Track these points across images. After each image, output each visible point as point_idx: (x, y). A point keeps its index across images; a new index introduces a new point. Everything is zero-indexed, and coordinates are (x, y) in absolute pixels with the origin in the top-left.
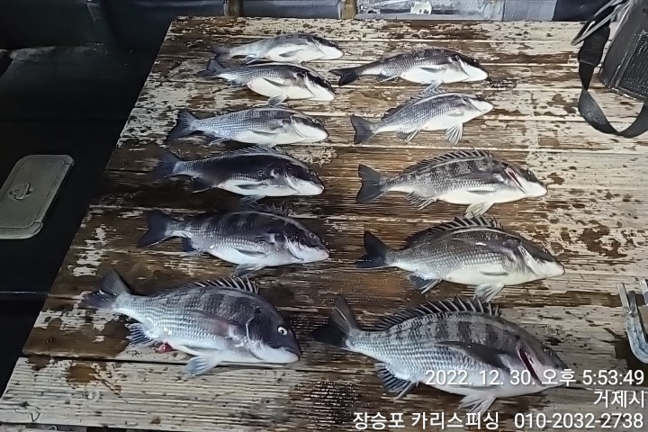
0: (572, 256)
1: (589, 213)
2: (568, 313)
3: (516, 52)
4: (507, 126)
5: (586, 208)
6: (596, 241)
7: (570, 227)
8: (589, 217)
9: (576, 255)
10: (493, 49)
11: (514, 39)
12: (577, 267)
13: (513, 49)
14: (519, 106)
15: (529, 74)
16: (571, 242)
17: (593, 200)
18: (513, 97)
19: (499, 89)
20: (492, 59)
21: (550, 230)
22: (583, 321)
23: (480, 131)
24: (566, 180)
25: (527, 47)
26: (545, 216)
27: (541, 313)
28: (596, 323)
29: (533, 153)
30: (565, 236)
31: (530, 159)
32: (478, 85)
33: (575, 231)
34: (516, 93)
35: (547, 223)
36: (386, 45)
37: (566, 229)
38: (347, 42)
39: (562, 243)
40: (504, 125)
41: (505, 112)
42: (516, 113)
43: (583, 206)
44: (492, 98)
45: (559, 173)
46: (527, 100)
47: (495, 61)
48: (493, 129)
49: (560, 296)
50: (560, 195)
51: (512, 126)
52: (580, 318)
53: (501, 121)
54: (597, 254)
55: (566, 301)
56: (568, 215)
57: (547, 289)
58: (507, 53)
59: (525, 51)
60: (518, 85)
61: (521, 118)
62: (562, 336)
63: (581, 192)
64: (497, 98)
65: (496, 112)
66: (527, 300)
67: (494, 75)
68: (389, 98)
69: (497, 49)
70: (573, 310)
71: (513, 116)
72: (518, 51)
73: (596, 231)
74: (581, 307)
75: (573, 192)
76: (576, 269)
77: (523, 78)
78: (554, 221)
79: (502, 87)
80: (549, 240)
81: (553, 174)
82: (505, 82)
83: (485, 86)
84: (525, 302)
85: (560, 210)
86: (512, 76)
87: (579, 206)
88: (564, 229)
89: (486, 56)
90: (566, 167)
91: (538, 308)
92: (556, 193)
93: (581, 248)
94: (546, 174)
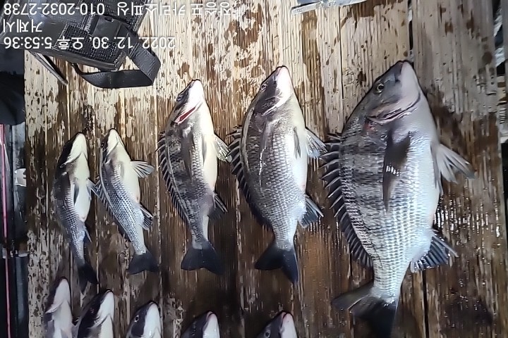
0: (264, 57)
1: (217, 39)
2: (328, 63)
3: (56, 104)
4: (131, 115)
5: (213, 42)
6: (246, 33)
7: (234, 58)
8: (222, 40)
9: (263, 53)
10: (54, 126)
11: (43, 106)
12: (276, 53)
13: (53, 107)
14: (110, 103)
15: (77, 93)
16: (250, 58)
17: (203, 35)
18: (101, 109)
19: (94, 122)
20: (64, 127)
21: (239, 78)
22: (335, 48)
23: (138, 142)
24: (184, 60)
25: (51, 94)
26: (224, 83)
27: (331, 90)
28: (336, 35)
29: (158, 91)
30: (244, 63)
31: (165, 95)
32: (91, 143)
33: (237, 54)
34: (97, 106)
35: (230, 80)
36: (53, 232)
37: (235, 62)
38: (51, 272)
39: (250, 67)
40: (130, 119)
41: (117, 117)
42: (117, 106)
43: (210, 45)
44: (103, 129)
45: (177, 68)
46: (104, 96)
47: (66, 125)
48: (135, 130)
49: (310, 70)
50: (200, 67)
51: (131, 111)
52: (332, 51)
53: (126, 122)
54: (260, 33)
55: (314, 64)
56: (221, 60)
57: (303, 83)
58: (57, 113)
59: (55, 96)
60: (89, 103)
61: (122, 102)
62: (354, 69)
63: (195, 46)
64: (103, 125)
65: (117, 127)
66: (318, 103)
67: (80, 127)
68: (108, 233)
69: (54, 122)
70: (324, 58)
71: (120, 110)
72: (55, 102)
73: (236, 33)
74: (320, 50)
75: (196, 54)
76: (279, 55)
77: (82, 99)
78: (229, 74)
79: (92, 119)
80: (249, 79)
81: (179, 74)
82: (86, 116)
83: (91, 136)
84: (320, 105)
85: (216, 67)
86: (80, 109)
87: (210, 49)
88: (236, 65)
89: (61, 133)
90: (172, 61)
91: (326, 93)
92: (198, 70)
93: (255, 49)
94: (180, 80)
